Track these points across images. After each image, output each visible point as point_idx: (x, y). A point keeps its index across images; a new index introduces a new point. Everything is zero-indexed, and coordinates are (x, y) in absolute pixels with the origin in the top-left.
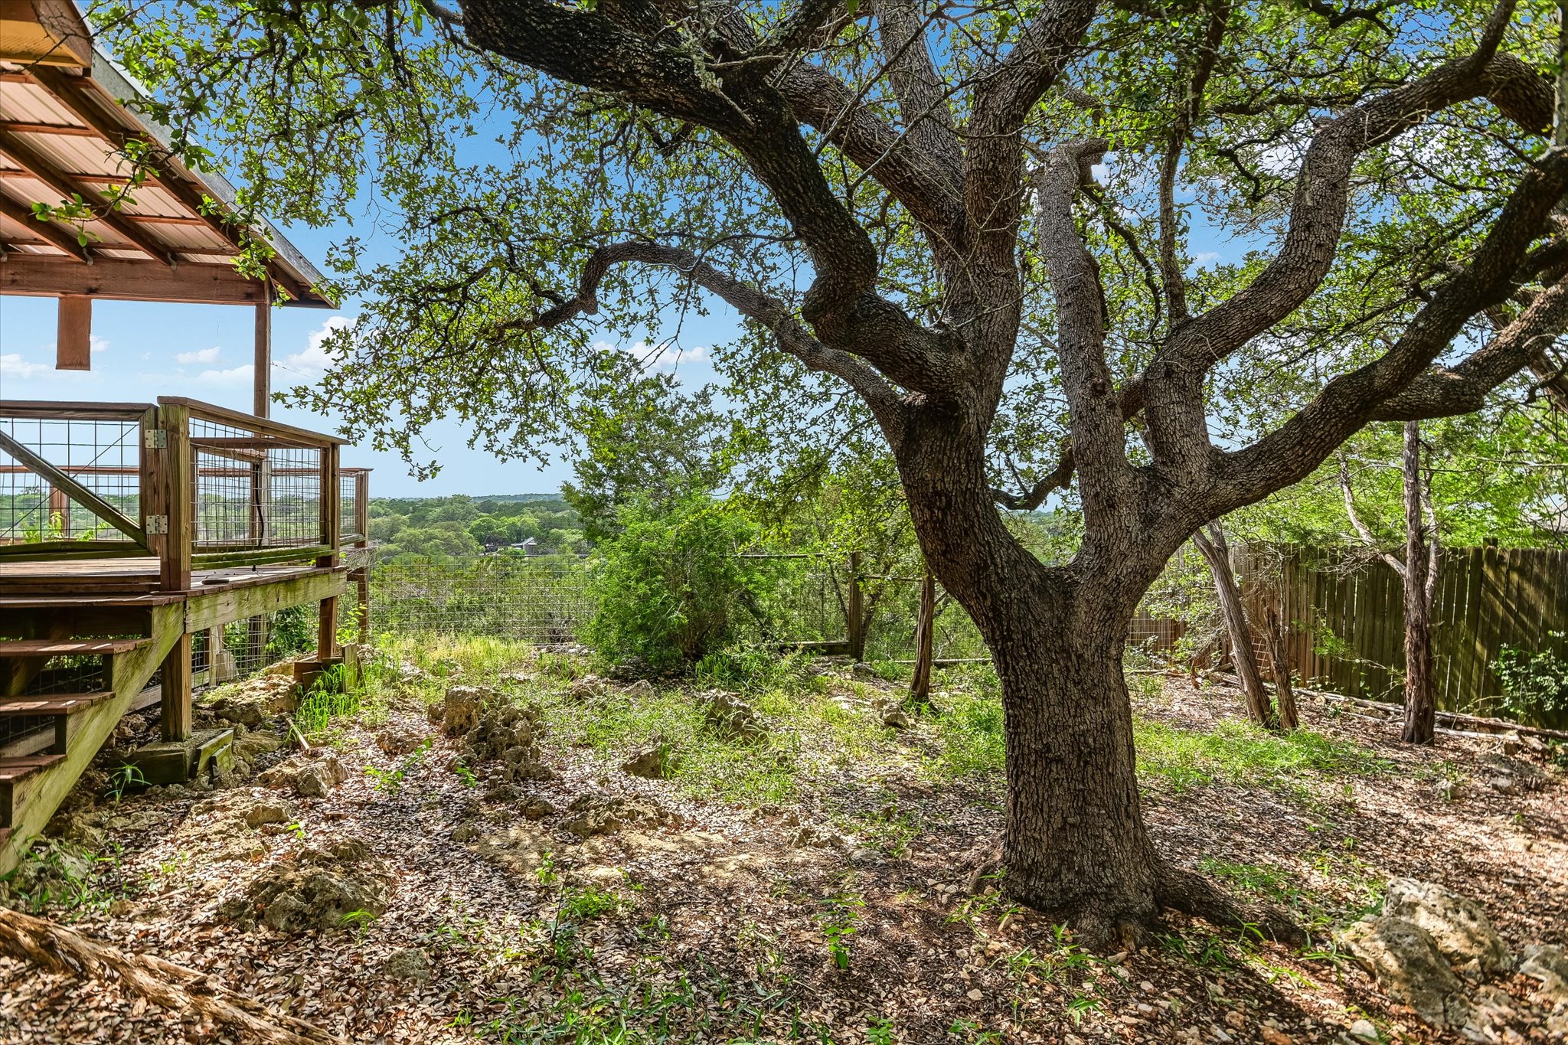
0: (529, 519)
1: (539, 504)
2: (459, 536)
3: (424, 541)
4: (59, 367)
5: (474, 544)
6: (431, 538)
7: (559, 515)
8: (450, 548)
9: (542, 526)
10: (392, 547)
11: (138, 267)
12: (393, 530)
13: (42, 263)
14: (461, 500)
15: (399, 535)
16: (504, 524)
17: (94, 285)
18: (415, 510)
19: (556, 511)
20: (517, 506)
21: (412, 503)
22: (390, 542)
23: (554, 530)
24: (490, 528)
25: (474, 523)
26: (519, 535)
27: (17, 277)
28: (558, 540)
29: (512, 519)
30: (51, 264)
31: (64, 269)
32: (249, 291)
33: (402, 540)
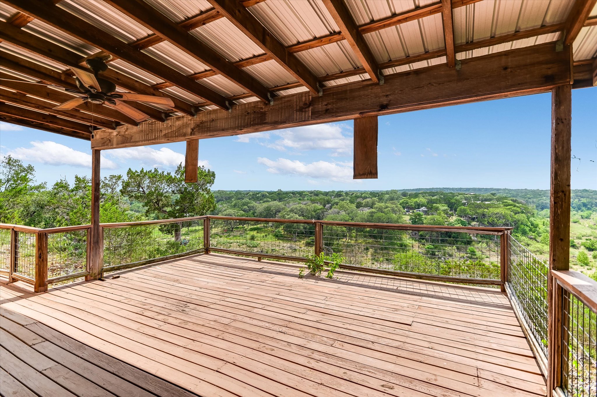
0: (422, 200)
1: (425, 193)
2: (397, 207)
3: (385, 208)
4: (355, 177)
5: (402, 209)
6: (387, 207)
7: (435, 197)
8: (394, 211)
9: (428, 203)
10: (373, 210)
11: (423, 76)
12: (373, 204)
13: (346, 91)
14: (395, 192)
15: (376, 206)
16: (412, 201)
17: (384, 100)
18: (379, 195)
19: (433, 196)
20: (416, 194)
21: (377, 193)
22: (372, 208)
23: (434, 205)
24: (407, 203)
25: (401, 201)
26: (419, 206)
27: (329, 107)
28: (437, 209)
29: (416, 200)
30: (352, 91)
31: (362, 93)
32: (550, 72)
33: (377, 208)
